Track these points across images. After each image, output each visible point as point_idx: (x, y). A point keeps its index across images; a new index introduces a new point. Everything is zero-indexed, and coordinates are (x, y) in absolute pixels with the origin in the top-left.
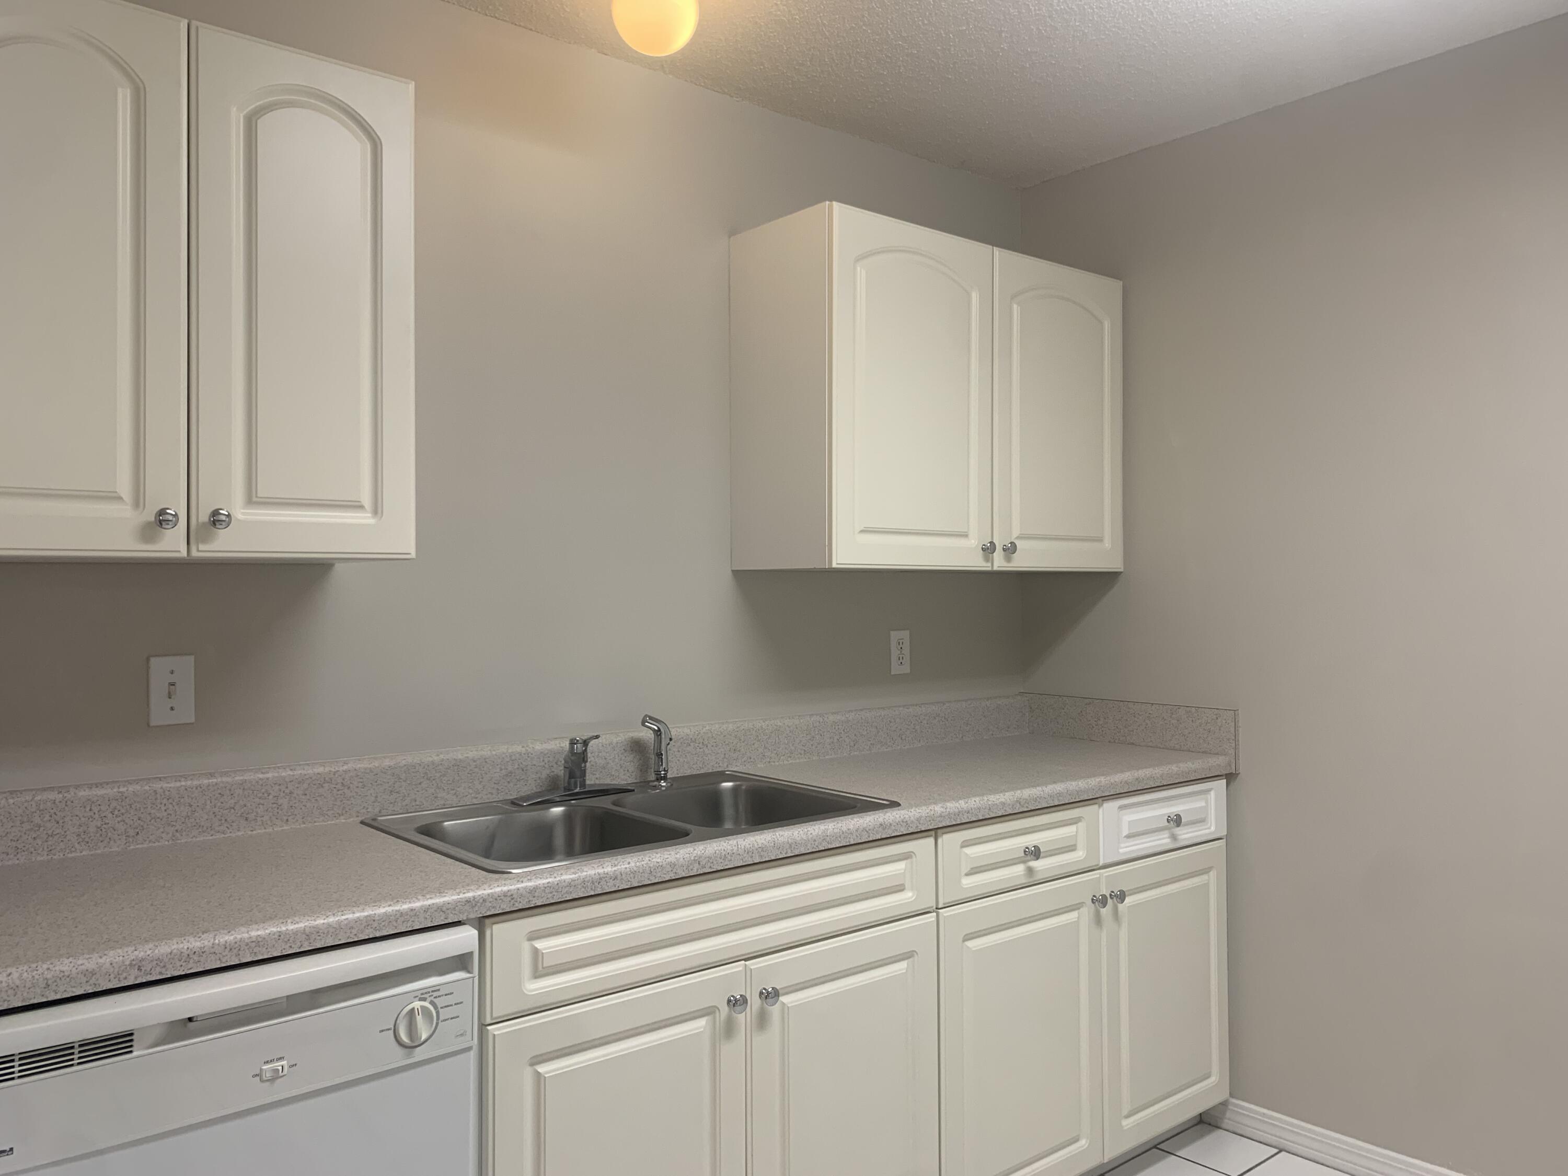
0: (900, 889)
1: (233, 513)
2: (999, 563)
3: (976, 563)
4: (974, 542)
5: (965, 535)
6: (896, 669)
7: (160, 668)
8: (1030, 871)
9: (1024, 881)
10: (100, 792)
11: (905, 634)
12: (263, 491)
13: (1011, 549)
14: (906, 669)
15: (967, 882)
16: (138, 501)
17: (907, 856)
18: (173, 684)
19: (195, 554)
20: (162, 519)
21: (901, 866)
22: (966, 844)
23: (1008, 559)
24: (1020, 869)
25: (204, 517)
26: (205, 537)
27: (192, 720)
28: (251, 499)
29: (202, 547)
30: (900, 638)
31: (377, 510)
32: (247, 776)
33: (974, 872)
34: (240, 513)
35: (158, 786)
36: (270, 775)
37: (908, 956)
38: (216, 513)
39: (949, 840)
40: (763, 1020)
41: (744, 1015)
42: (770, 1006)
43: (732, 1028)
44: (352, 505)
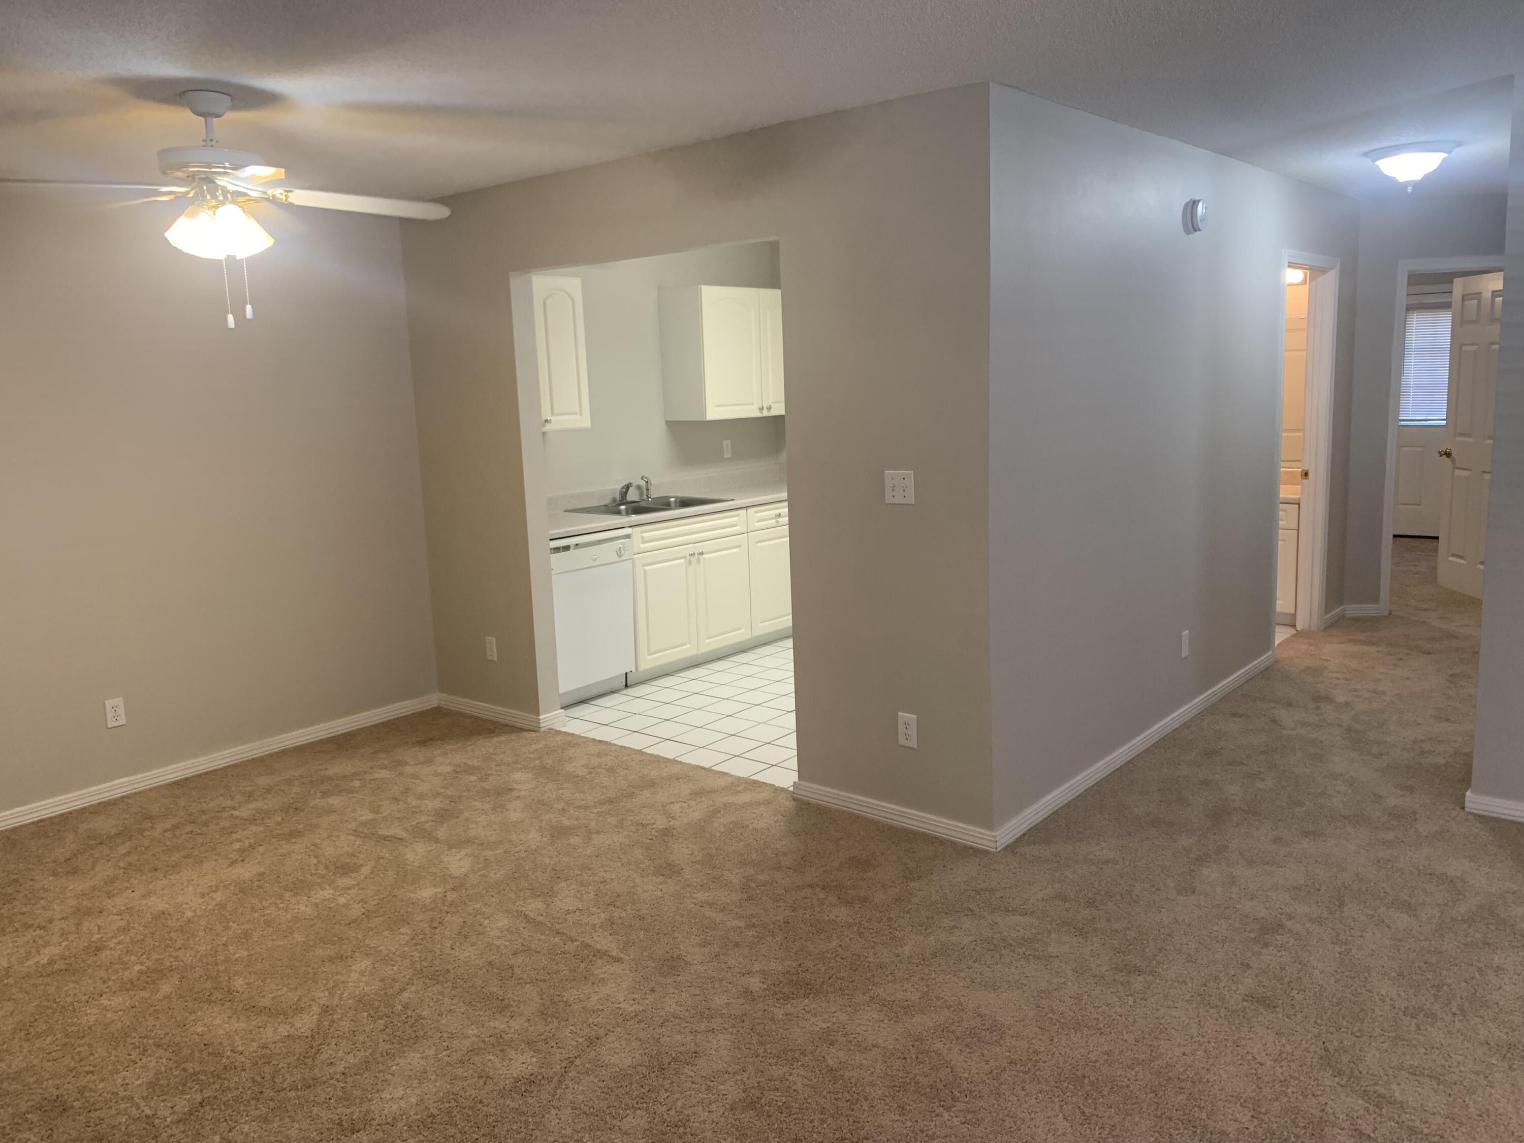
0: (735, 525)
2: (765, 413)
3: (756, 414)
4: (756, 407)
5: (752, 404)
6: (726, 456)
8: (777, 522)
9: (775, 525)
11: (729, 442)
12: (555, 410)
13: (769, 408)
14: (730, 456)
15: (757, 524)
17: (737, 516)
21: (736, 519)
22: (756, 512)
23: (769, 412)
24: (774, 521)
28: (553, 414)
30: (727, 443)
31: (581, 414)
33: (759, 521)
37: (739, 546)
39: (750, 510)
40: (698, 561)
41: (694, 559)
42: (701, 557)
43: (690, 562)
44: (575, 413)
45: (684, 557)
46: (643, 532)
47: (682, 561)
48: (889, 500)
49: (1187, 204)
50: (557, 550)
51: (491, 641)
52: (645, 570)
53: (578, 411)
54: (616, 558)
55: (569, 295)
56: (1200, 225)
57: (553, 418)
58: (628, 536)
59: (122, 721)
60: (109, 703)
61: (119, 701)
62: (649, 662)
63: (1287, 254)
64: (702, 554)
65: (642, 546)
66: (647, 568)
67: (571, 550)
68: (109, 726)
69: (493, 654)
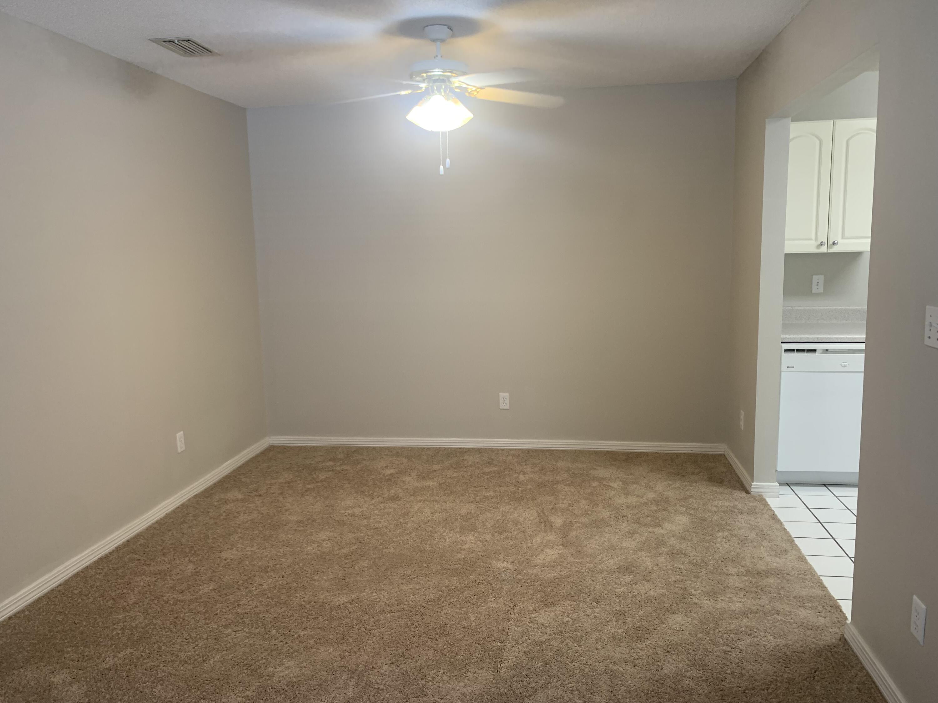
1: (839, 242)
7: (815, 278)
10: (800, 308)
12: (847, 235)
16: (816, 239)
18: (818, 282)
19: (829, 252)
20: (821, 244)
25: (831, 242)
26: (831, 248)
27: (822, 292)
28: (843, 237)
29: (831, 250)
32: (837, 308)
34: (840, 240)
35: (814, 308)
36: (843, 308)
38: (834, 242)
51: (742, 414)
53: (861, 235)
59: (507, 407)
60: (501, 395)
61: (507, 395)
68: (500, 408)
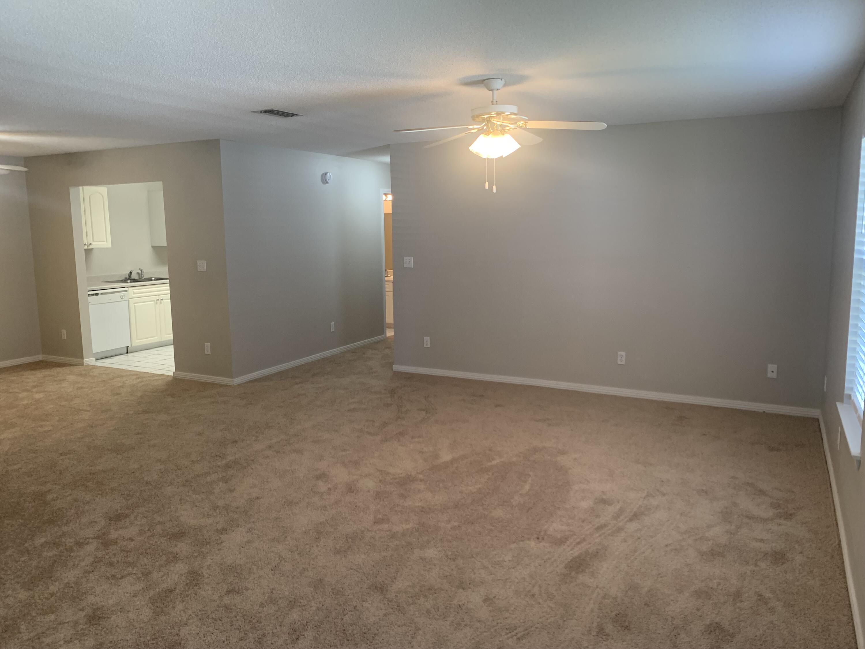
28: (93, 241)
31: (107, 242)
40: (161, 303)
41: (158, 302)
42: (162, 301)
43: (157, 303)
44: (104, 241)
45: (154, 301)
46: (133, 290)
47: (153, 302)
48: (199, 270)
49: (323, 174)
50: (92, 295)
51: (64, 332)
52: (135, 305)
53: (105, 240)
54: (121, 300)
55: (101, 195)
56: (328, 181)
57: (93, 243)
58: (126, 291)
62: (137, 343)
63: (382, 191)
64: (162, 300)
65: (133, 295)
66: (135, 304)
67: (99, 295)
69: (65, 337)
